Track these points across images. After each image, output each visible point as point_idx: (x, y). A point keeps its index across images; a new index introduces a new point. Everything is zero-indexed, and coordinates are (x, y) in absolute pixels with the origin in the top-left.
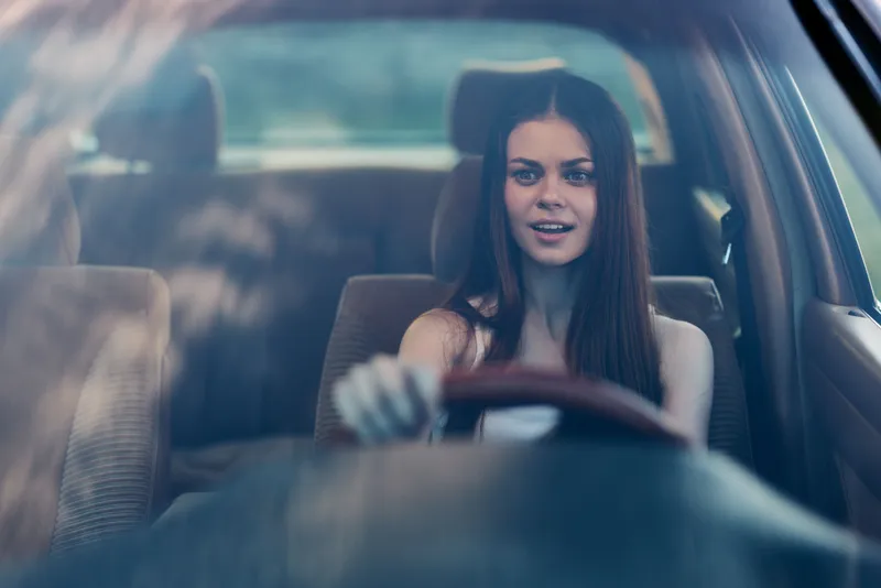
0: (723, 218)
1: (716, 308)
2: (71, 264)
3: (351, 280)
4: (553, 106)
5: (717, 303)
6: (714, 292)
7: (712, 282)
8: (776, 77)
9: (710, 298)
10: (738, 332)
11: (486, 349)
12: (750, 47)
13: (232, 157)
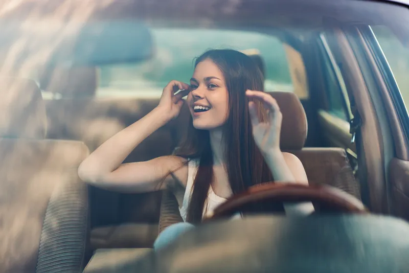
5: (347, 160)
7: (344, 150)
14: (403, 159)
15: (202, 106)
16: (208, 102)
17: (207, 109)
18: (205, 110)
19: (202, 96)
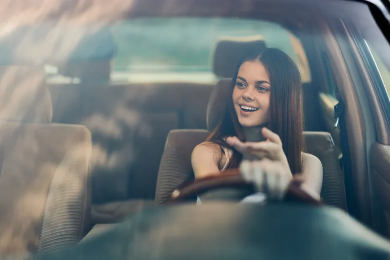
0: (335, 107)
1: (331, 146)
2: (48, 122)
3: (172, 132)
4: (259, 57)
5: (332, 144)
6: (330, 139)
7: (330, 134)
8: (360, 45)
9: (329, 141)
10: (341, 156)
11: (230, 159)
12: (349, 31)
13: (117, 77)
14: (384, 144)
15: (252, 107)
16: (258, 102)
17: (255, 109)
18: (254, 110)
19: (253, 98)
